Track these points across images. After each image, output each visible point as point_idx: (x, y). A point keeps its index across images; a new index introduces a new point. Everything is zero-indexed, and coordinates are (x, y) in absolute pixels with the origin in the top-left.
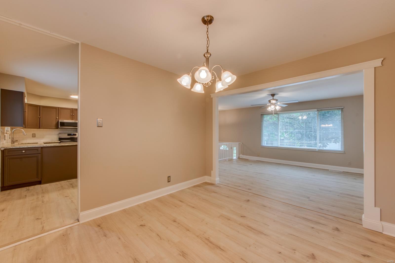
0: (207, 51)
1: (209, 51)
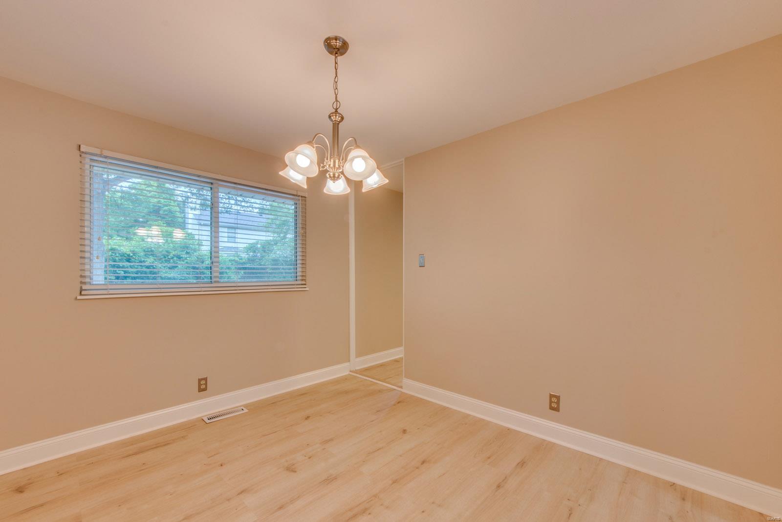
0: (336, 109)
1: (338, 111)
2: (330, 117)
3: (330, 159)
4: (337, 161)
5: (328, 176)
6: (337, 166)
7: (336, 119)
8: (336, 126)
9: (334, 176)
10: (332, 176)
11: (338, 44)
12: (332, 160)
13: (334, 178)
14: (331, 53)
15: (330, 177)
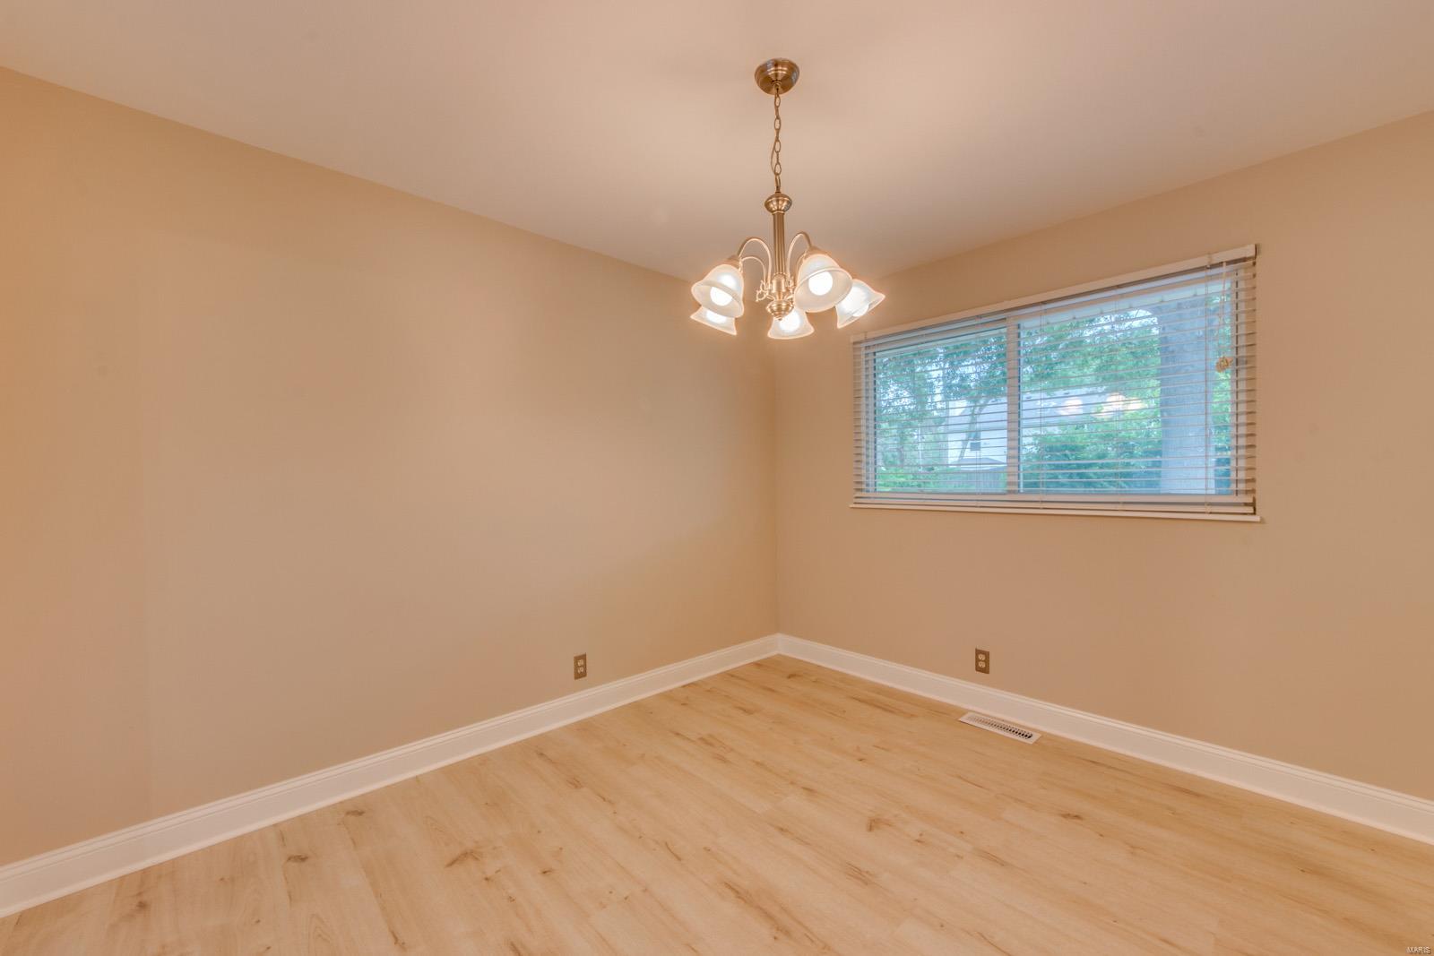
0: (778, 188)
1: (781, 190)
2: (767, 205)
3: (772, 280)
4: (783, 281)
5: (769, 310)
6: (784, 290)
7: (778, 207)
8: (779, 220)
9: (779, 309)
10: (775, 308)
11: (780, 72)
12: (774, 282)
13: (781, 312)
14: (767, 90)
15: (773, 311)
